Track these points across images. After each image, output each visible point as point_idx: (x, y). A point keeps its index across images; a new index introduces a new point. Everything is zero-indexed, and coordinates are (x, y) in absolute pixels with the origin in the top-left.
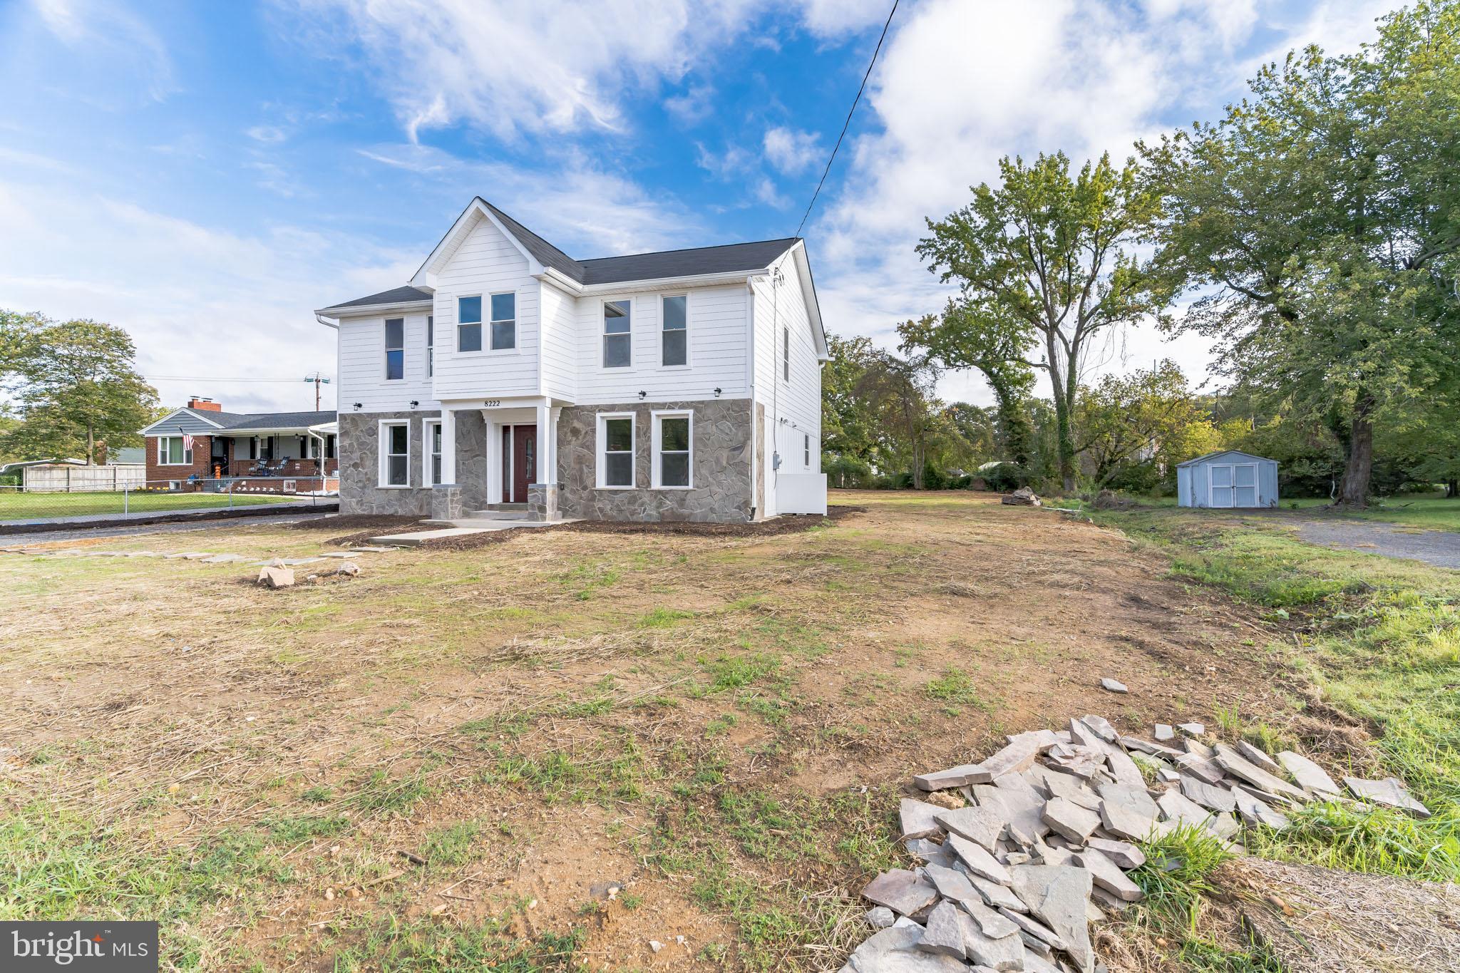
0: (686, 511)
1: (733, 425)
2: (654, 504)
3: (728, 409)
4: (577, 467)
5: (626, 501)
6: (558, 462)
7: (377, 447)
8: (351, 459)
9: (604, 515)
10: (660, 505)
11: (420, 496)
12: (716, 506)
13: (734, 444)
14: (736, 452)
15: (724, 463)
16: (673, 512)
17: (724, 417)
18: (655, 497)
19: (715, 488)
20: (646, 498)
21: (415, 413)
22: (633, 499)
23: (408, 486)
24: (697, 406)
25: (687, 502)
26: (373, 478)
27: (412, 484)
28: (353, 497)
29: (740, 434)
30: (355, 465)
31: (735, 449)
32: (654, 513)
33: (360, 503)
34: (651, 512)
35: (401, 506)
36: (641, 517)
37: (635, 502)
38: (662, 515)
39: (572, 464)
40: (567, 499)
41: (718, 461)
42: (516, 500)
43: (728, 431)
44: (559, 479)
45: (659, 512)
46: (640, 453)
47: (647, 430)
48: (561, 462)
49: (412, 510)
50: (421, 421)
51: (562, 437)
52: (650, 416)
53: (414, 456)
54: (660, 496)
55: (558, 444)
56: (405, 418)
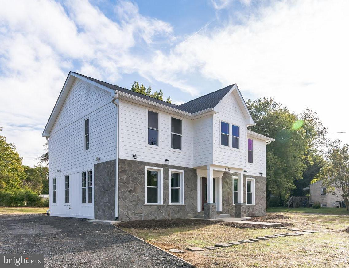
0: (254, 212)
1: (263, 185)
3: (262, 180)
7: (144, 182)
8: (128, 187)
11: (168, 209)
15: (261, 197)
21: (166, 165)
24: (256, 178)
25: (254, 209)
26: (142, 199)
27: (164, 202)
29: (264, 188)
31: (263, 192)
34: (246, 213)
39: (226, 195)
40: (224, 209)
44: (222, 201)
45: (248, 213)
46: (243, 192)
47: (245, 184)
48: (223, 194)
49: (164, 216)
50: (168, 170)
51: (223, 184)
52: (246, 179)
53: (165, 188)
54: (248, 207)
55: (222, 187)
56: (160, 167)
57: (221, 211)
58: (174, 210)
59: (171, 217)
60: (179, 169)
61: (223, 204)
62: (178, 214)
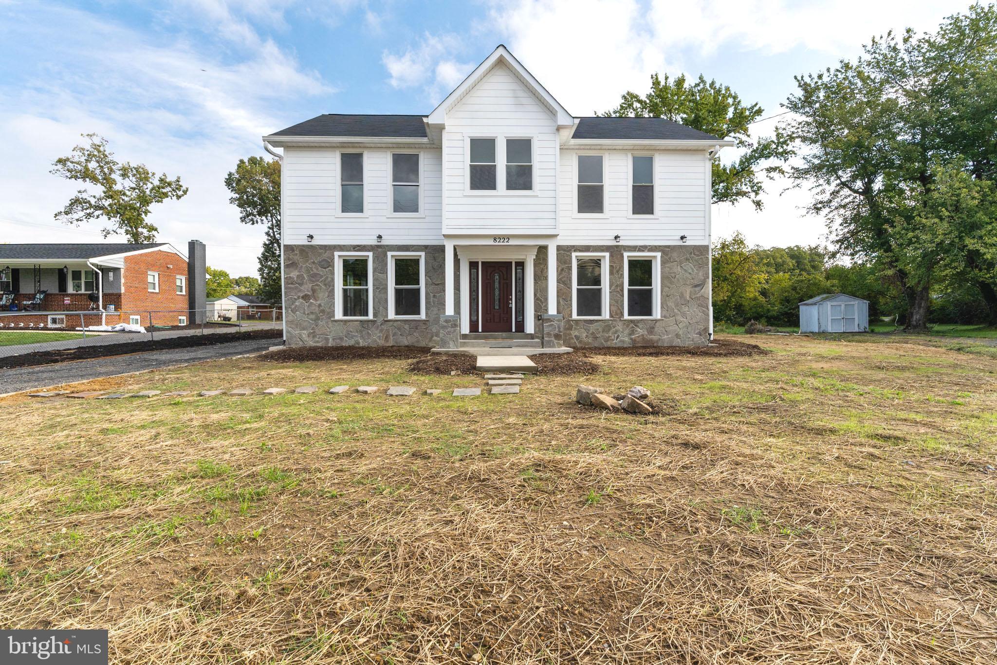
0: (654, 338)
1: (694, 266)
2: (627, 332)
3: (691, 253)
5: (600, 330)
6: (535, 295)
7: (333, 280)
8: (300, 291)
9: (580, 342)
10: (632, 332)
11: (384, 327)
12: (681, 333)
13: (696, 282)
14: (697, 289)
15: (688, 298)
16: (643, 339)
17: (687, 259)
18: (628, 326)
19: (680, 318)
20: (620, 327)
21: (378, 247)
22: (607, 326)
24: (665, 250)
25: (656, 329)
26: (327, 310)
27: (375, 315)
28: (304, 329)
29: (700, 274)
30: (306, 297)
31: (696, 286)
32: (627, 339)
33: (313, 335)
34: (625, 339)
35: (362, 337)
36: (615, 343)
37: (609, 330)
38: (634, 341)
41: (682, 296)
42: (483, 331)
43: (690, 271)
44: (535, 311)
45: (631, 339)
46: (613, 288)
47: (620, 268)
48: (538, 295)
49: (376, 341)
50: (386, 256)
51: (539, 273)
52: (622, 256)
53: (377, 288)
54: (632, 325)
55: (535, 279)
56: (366, 251)
57: (533, 332)
58: (399, 329)
59: (391, 343)
60: (413, 251)
61: (539, 316)
62: (409, 338)
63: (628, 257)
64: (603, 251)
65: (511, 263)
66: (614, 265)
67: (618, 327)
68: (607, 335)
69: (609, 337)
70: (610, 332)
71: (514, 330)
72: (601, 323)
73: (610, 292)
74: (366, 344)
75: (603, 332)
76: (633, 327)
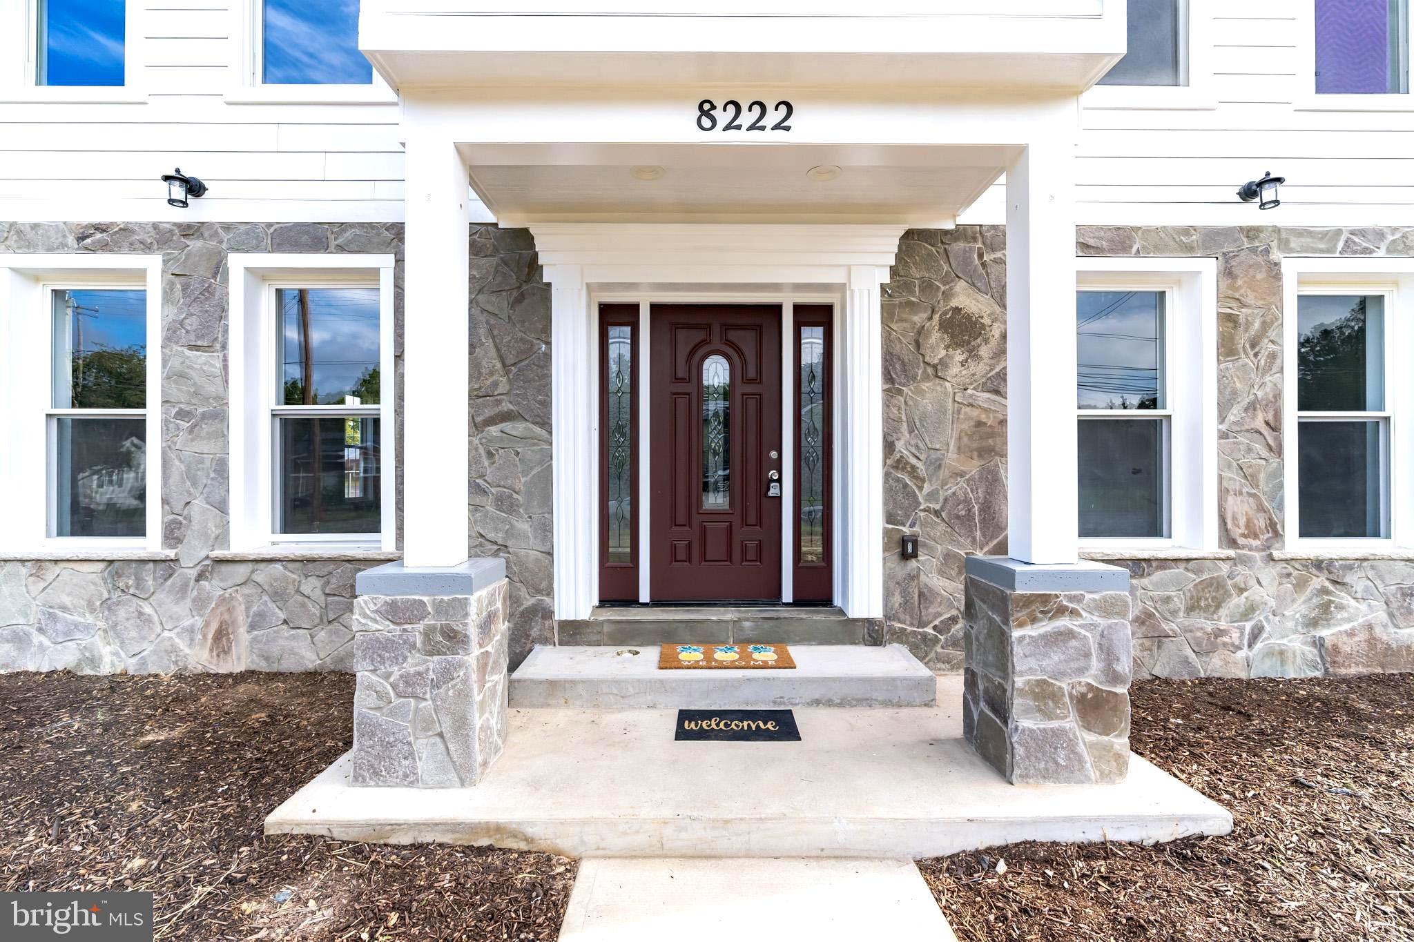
2: (1299, 608)
4: (973, 467)
5: (1179, 603)
6: (889, 447)
10: (1324, 612)
11: (213, 587)
16: (1374, 641)
18: (1301, 585)
20: (1265, 586)
21: (189, 231)
22: (1205, 583)
23: (151, 543)
27: (172, 534)
32: (1298, 643)
35: (113, 630)
36: (1246, 659)
37: (1218, 602)
38: (1331, 653)
39: (952, 458)
40: (925, 596)
44: (890, 518)
45: (1319, 644)
46: (1234, 414)
47: (1265, 326)
48: (900, 445)
49: (174, 650)
50: (219, 269)
51: (905, 348)
52: (1274, 273)
53: (181, 415)
54: (1320, 581)
55: (888, 377)
56: (133, 248)
57: (877, 612)
58: (278, 595)
59: (237, 663)
60: (341, 249)
61: (904, 541)
62: (322, 635)
63: (1302, 279)
64: (1188, 250)
65: (776, 310)
66: (1242, 314)
67: (1255, 593)
68: (1209, 626)
69: (1220, 633)
70: (1223, 612)
71: (787, 595)
72: (1179, 570)
73: (1223, 436)
74: (131, 666)
75: (1190, 609)
76: (1324, 591)
